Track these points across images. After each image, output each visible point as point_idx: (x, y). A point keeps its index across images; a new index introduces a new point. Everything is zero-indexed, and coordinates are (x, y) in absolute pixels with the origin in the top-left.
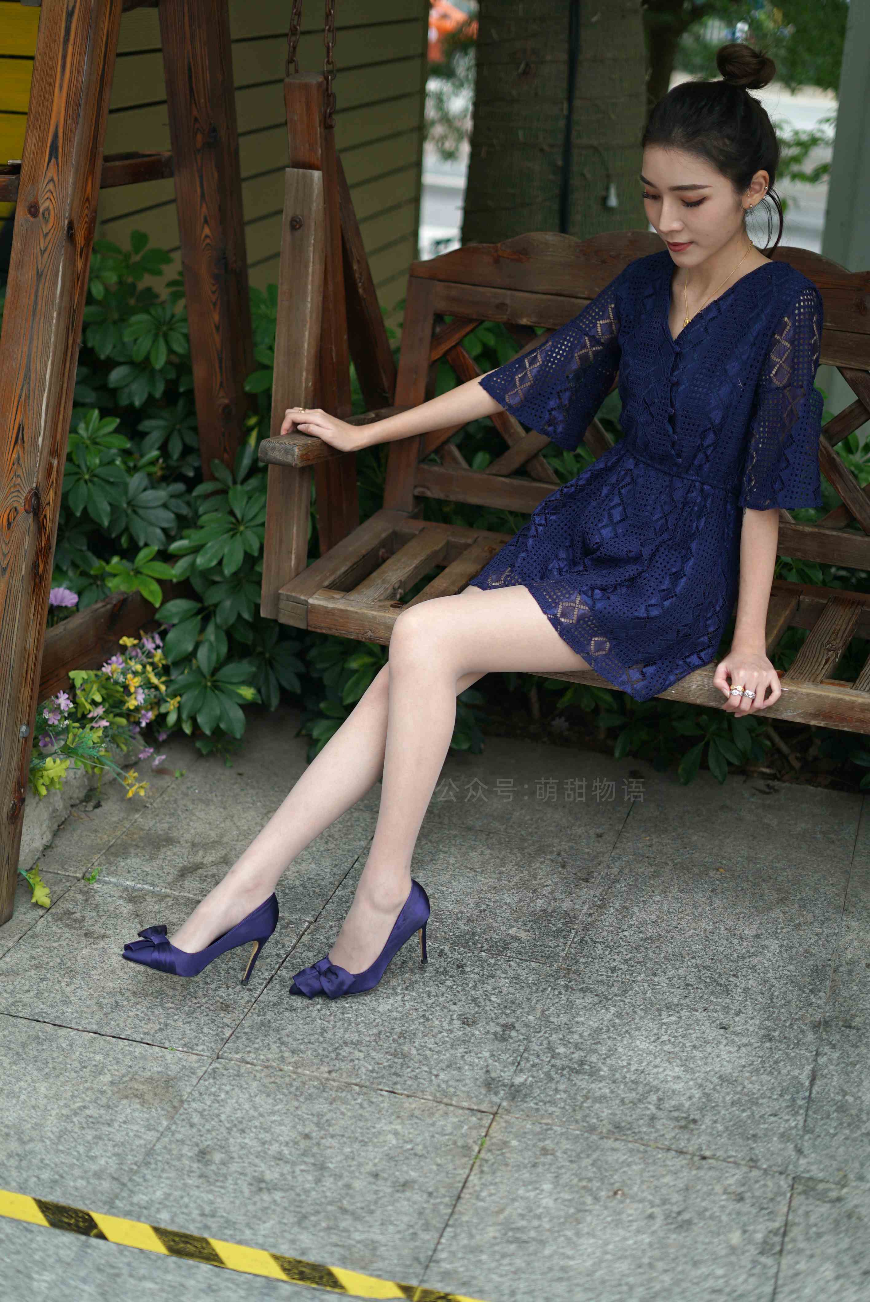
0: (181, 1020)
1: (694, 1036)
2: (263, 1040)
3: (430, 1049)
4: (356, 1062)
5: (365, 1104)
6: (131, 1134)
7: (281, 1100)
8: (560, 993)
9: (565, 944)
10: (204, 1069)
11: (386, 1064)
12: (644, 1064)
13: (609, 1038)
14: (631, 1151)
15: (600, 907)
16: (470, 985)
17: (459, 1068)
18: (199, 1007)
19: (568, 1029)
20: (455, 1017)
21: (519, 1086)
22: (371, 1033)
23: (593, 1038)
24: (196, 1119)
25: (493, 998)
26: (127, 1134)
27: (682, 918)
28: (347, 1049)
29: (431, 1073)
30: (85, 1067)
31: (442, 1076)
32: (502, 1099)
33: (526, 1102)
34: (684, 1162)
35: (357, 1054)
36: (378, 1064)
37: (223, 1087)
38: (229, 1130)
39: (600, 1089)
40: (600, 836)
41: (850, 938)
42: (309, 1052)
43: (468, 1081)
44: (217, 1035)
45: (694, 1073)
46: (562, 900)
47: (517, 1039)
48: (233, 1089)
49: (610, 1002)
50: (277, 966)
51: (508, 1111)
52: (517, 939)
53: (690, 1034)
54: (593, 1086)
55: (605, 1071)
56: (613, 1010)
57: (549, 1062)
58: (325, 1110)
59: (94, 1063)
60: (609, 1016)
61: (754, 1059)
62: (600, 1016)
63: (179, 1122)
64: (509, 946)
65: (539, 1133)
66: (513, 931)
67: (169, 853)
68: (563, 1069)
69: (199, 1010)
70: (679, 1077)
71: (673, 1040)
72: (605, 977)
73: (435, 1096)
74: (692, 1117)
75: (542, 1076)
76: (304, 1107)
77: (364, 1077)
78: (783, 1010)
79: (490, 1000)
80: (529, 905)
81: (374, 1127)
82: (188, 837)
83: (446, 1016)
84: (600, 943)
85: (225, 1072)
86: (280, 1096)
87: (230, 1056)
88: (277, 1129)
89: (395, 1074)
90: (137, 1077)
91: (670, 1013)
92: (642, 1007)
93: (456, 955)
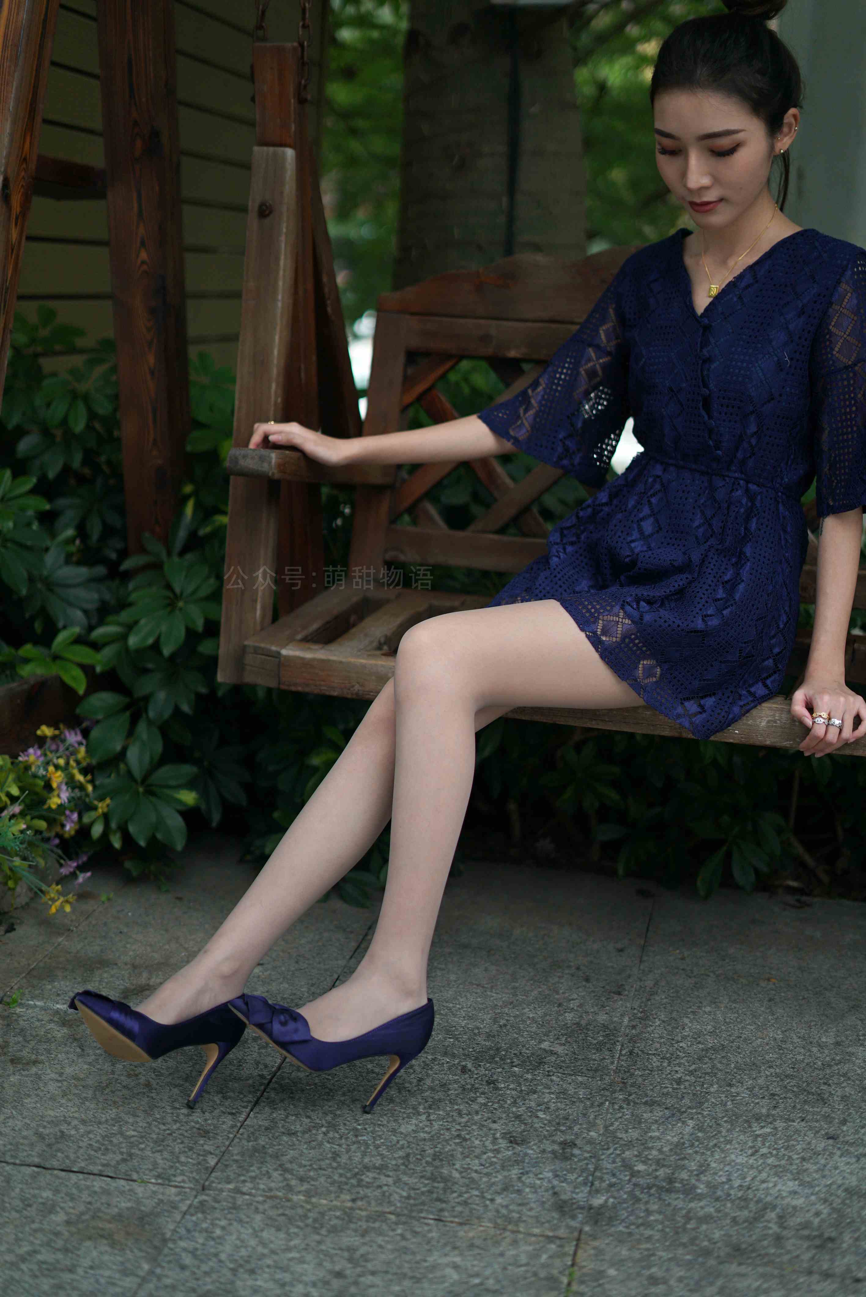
0: (149, 1149)
1: (798, 1147)
2: (259, 1168)
3: (476, 1171)
4: (385, 1188)
5: (408, 1235)
6: (102, 1281)
7: (297, 1235)
8: (621, 1107)
9: (612, 1057)
10: (188, 1202)
11: (424, 1189)
12: (748, 1179)
13: (696, 1152)
14: (763, 1276)
15: (642, 1019)
16: (509, 1102)
17: (518, 1191)
18: (170, 1134)
19: (643, 1144)
20: (498, 1135)
21: (599, 1209)
22: (396, 1155)
23: (676, 1153)
24: (187, 1260)
25: (541, 1114)
26: (97, 1281)
27: (743, 1028)
28: (371, 1175)
29: (483, 1197)
30: (30, 1206)
31: (499, 1200)
32: (582, 1223)
33: (613, 1226)
34: (835, 1286)
35: (384, 1180)
36: (414, 1189)
37: (217, 1222)
38: (234, 1271)
39: (702, 1208)
40: (621, 950)
42: (322, 1180)
43: (533, 1205)
44: (199, 1163)
45: (813, 1187)
46: (595, 1013)
47: (582, 1157)
48: (230, 1224)
49: (685, 1115)
50: (262, 1088)
51: (594, 1237)
52: (552, 1053)
53: (793, 1145)
54: (692, 1205)
55: (701, 1189)
56: (691, 1123)
57: (630, 1181)
58: (357, 1243)
59: (40, 1200)
60: (688, 1130)
62: (677, 1130)
63: (164, 1264)
64: (545, 1060)
65: (639, 1260)
66: (545, 1045)
67: (105, 975)
68: (649, 1188)
69: (171, 1138)
70: (795, 1193)
71: (774, 1152)
72: (670, 1090)
73: (496, 1223)
74: (826, 1235)
75: (625, 1196)
76: (328, 1240)
77: (399, 1205)
79: (537, 1117)
80: (557, 1019)
81: (425, 1261)
82: (126, 959)
83: (487, 1135)
84: (654, 1054)
85: (216, 1205)
86: (293, 1230)
87: (220, 1186)
88: (299, 1268)
89: (439, 1200)
90: (100, 1214)
91: (762, 1124)
92: (725, 1119)
93: (482, 1071)
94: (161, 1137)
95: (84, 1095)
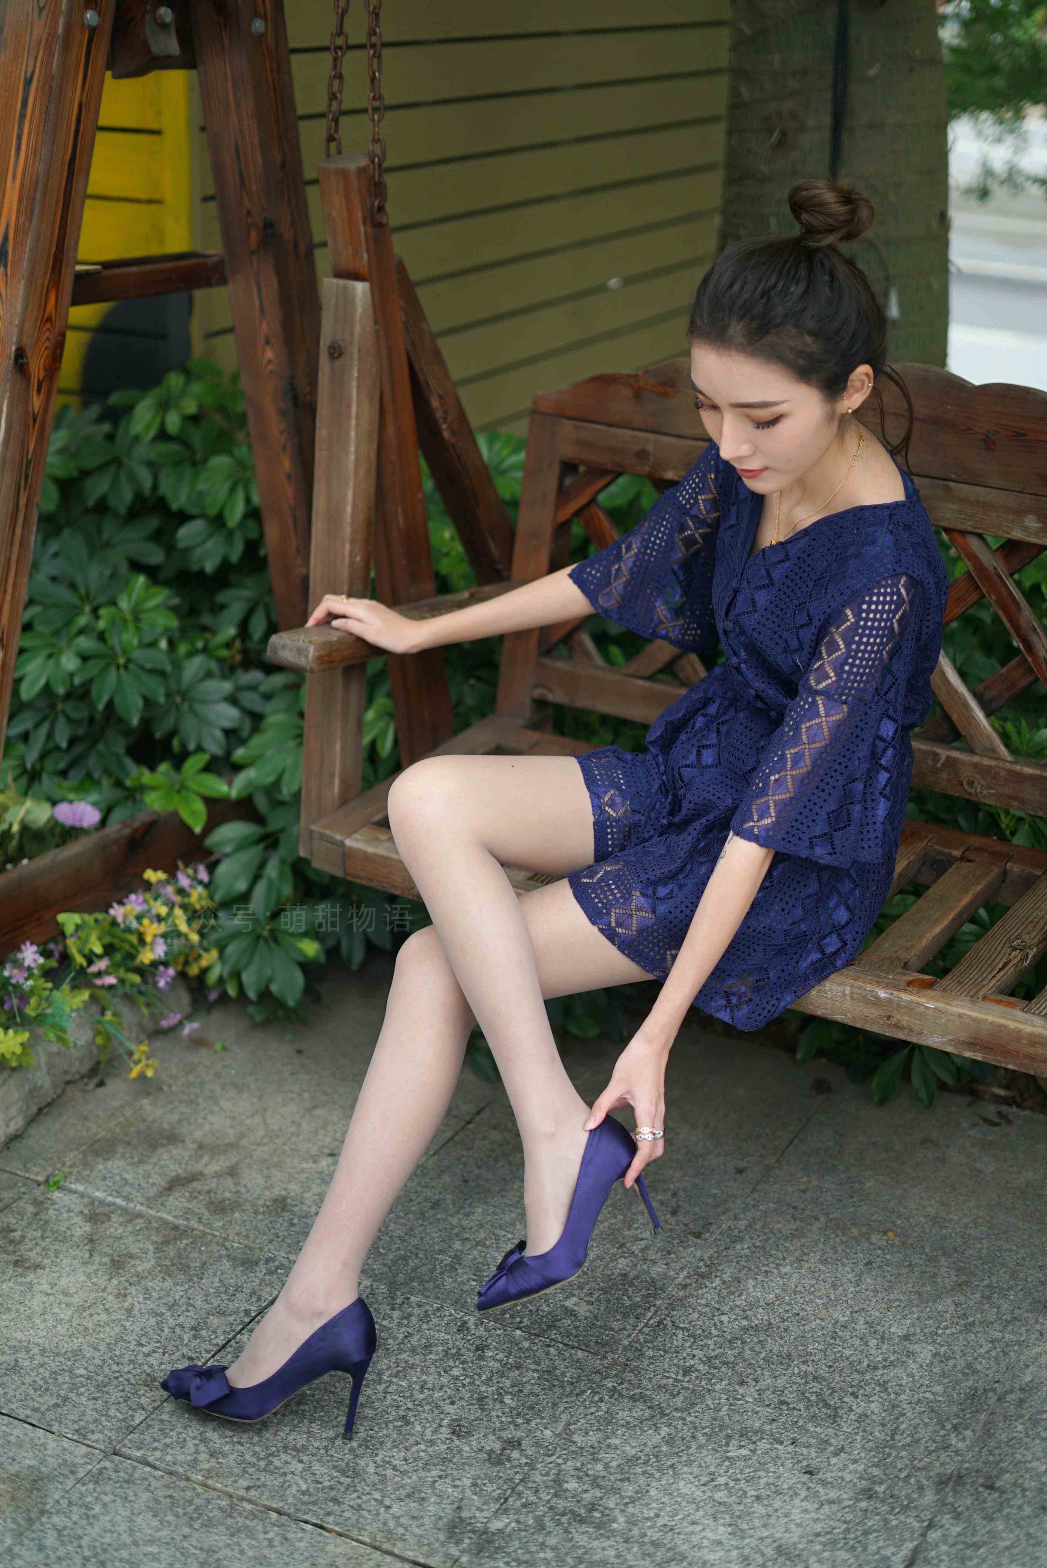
0: (86, 1394)
1: (764, 1480)
3: (394, 1468)
5: (277, 1541)
7: (169, 1524)
8: (601, 1400)
9: (634, 1327)
10: (90, 1467)
11: (327, 1484)
12: (678, 1518)
13: (644, 1473)
15: (702, 1276)
16: (484, 1377)
17: (423, 1499)
18: (117, 1378)
19: (593, 1454)
20: (445, 1422)
21: (494, 1534)
22: (324, 1435)
23: (622, 1472)
24: (50, 1540)
25: (508, 1400)
27: (811, 1301)
28: (284, 1457)
29: (381, 1502)
31: (395, 1509)
32: (464, 1551)
33: (494, 1559)
35: (294, 1465)
36: (318, 1482)
37: (103, 1496)
39: (604, 1549)
40: (740, 1171)
41: (1039, 1350)
42: (232, 1457)
43: (426, 1521)
44: (124, 1420)
45: (744, 1538)
46: (654, 1262)
47: (516, 1463)
48: (114, 1501)
49: (665, 1419)
52: (572, 1314)
53: (759, 1478)
54: (596, 1544)
55: (619, 1524)
56: (665, 1431)
57: (548, 1501)
58: (220, 1544)
60: (656, 1439)
61: (837, 1524)
62: (643, 1439)
63: (26, 1542)
64: (558, 1324)
66: (571, 1302)
67: (165, 1156)
68: (564, 1514)
69: (115, 1382)
70: (719, 1543)
71: (732, 1484)
72: (671, 1381)
73: (374, 1538)
75: (531, 1522)
76: (195, 1536)
77: (290, 1500)
78: (904, 1453)
79: (502, 1402)
80: (606, 1266)
82: (198, 1135)
83: (434, 1420)
84: (683, 1329)
85: (113, 1475)
86: (170, 1518)
87: (129, 1452)
89: (335, 1500)
91: (743, 1443)
92: (706, 1430)
93: (481, 1331)
94: (107, 1380)
95: (62, 1316)
